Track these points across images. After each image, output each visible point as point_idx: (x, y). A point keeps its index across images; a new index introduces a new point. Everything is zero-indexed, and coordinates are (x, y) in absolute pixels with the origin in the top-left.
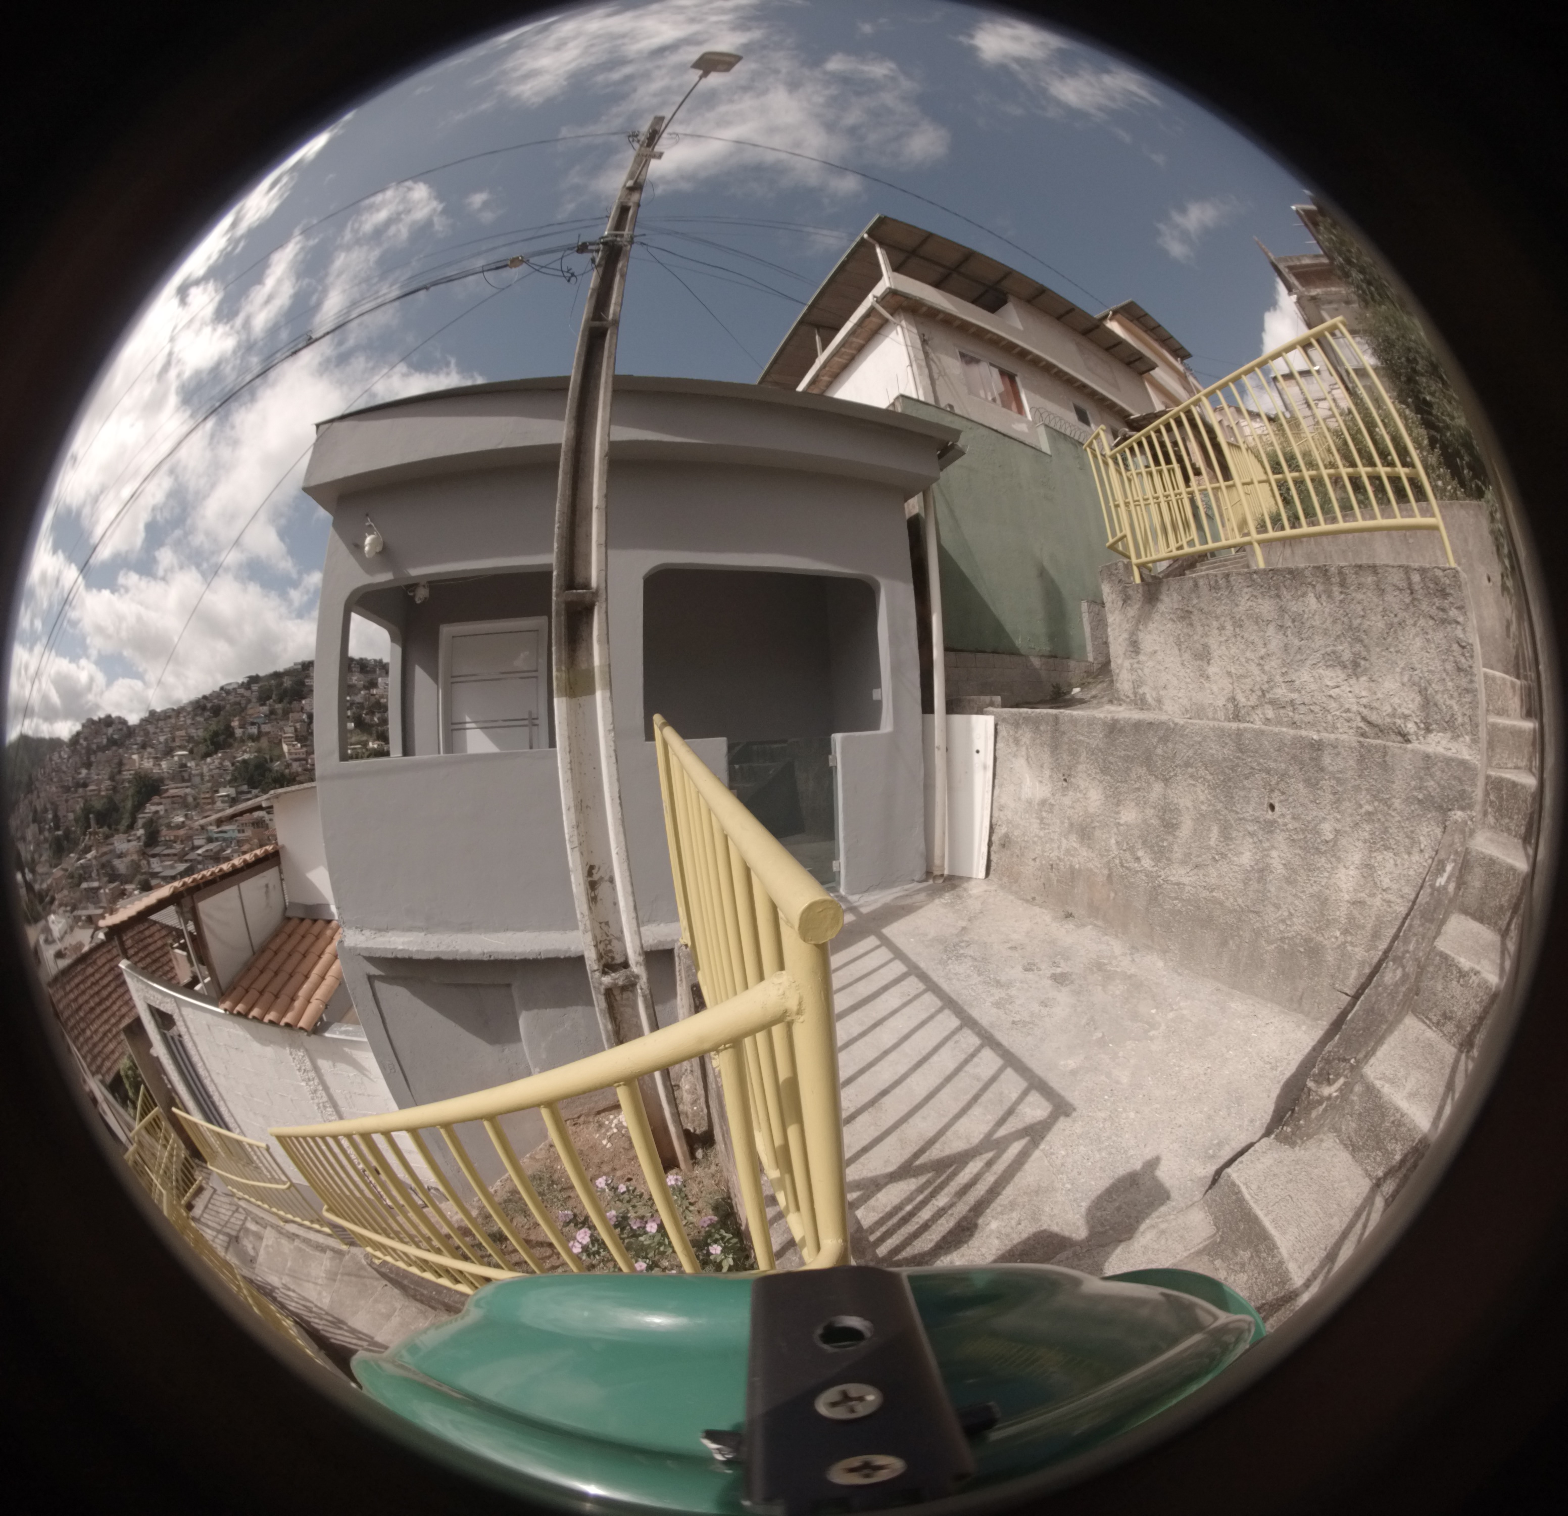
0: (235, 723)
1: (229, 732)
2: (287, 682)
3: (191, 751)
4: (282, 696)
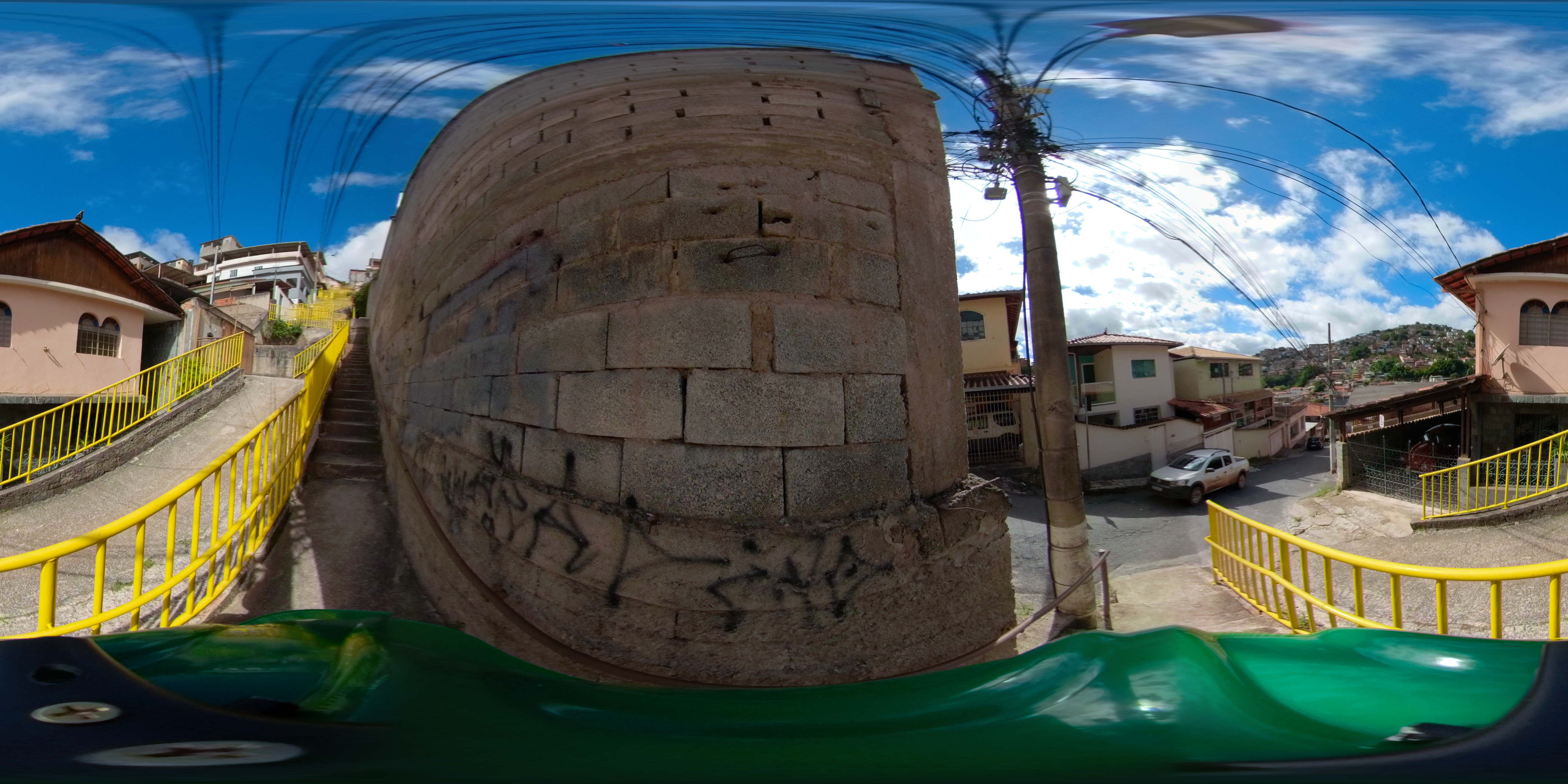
2: (1397, 333)
3: (1343, 359)
4: (1396, 338)
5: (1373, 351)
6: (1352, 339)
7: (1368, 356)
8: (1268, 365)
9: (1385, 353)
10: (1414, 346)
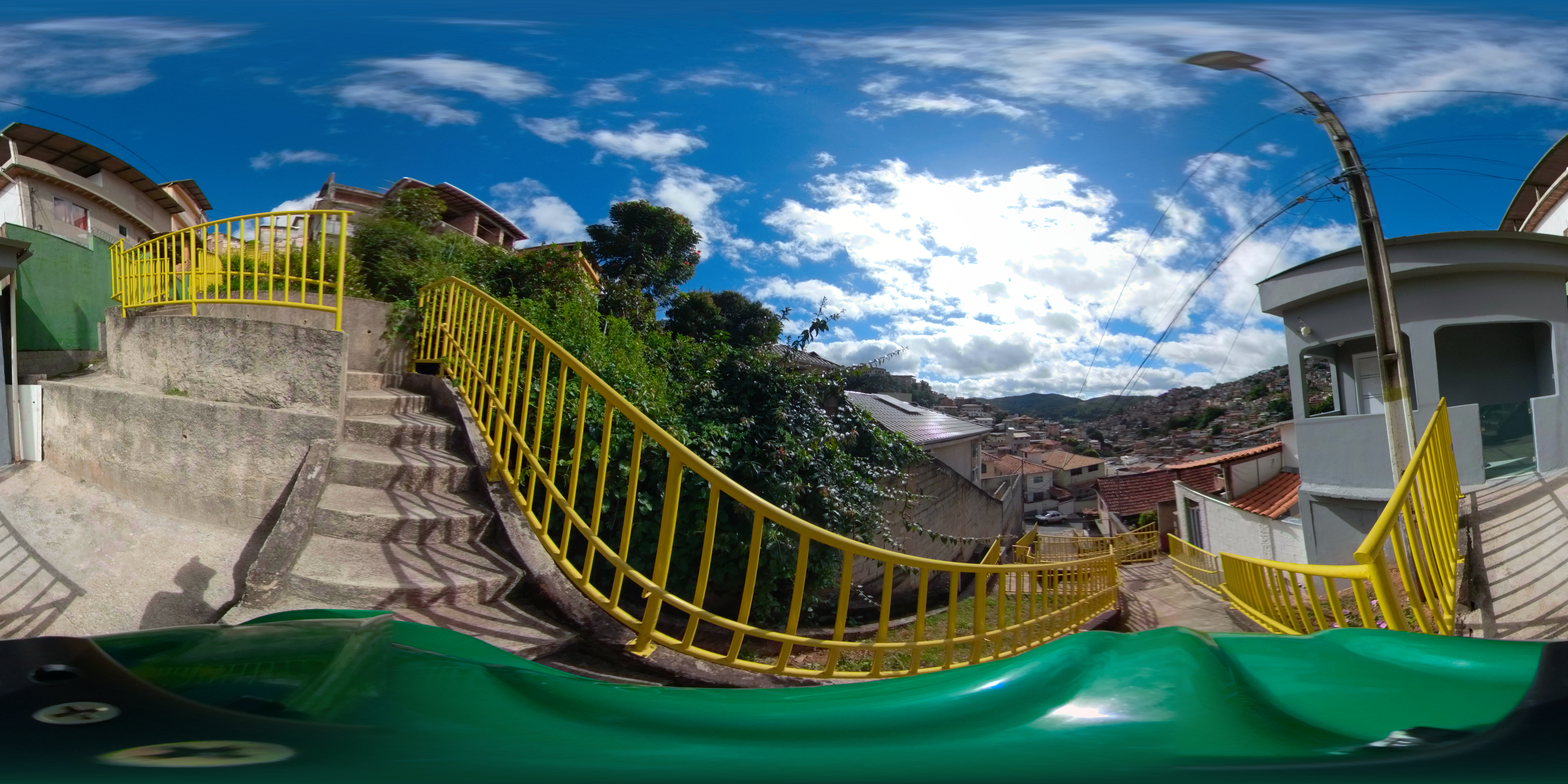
0: (1269, 386)
1: (1266, 390)
3: (1244, 398)
6: (1253, 376)
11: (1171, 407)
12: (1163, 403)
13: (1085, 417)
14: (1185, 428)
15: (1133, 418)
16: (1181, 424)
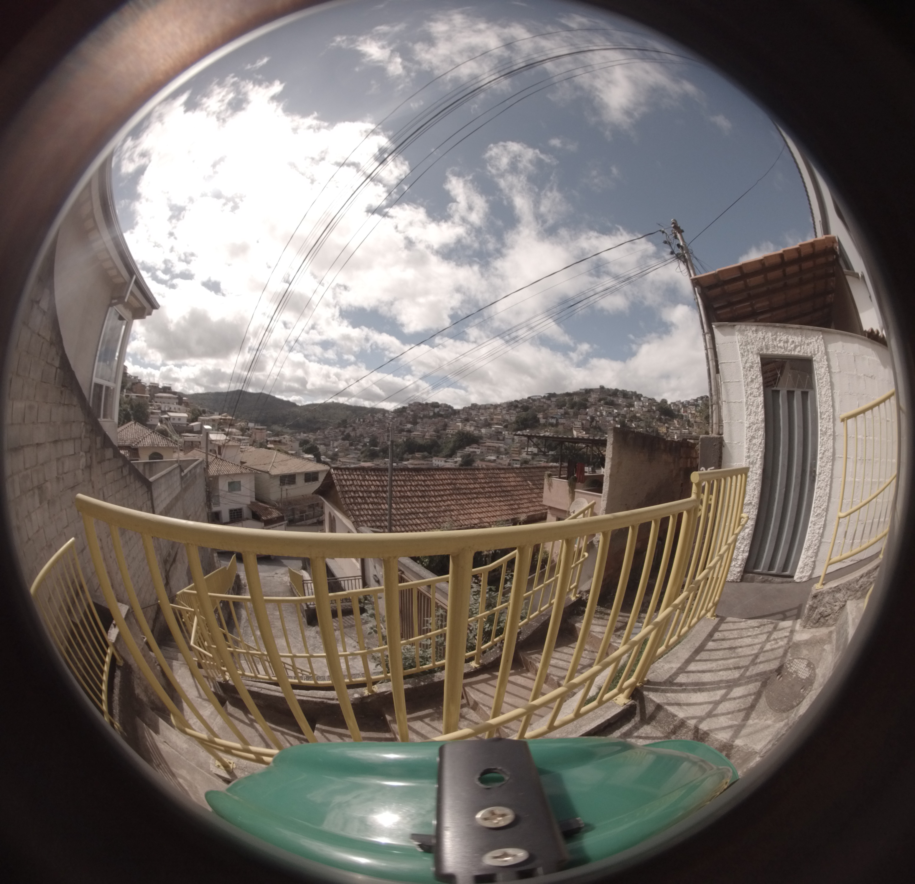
2: (576, 399)
3: (506, 427)
4: (572, 407)
5: (542, 421)
6: (522, 401)
7: (536, 427)
8: (415, 423)
9: (557, 424)
10: (593, 418)
11: (409, 426)
12: (399, 419)
13: (298, 427)
14: (426, 454)
15: (358, 435)
16: (421, 448)
